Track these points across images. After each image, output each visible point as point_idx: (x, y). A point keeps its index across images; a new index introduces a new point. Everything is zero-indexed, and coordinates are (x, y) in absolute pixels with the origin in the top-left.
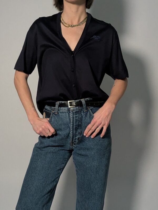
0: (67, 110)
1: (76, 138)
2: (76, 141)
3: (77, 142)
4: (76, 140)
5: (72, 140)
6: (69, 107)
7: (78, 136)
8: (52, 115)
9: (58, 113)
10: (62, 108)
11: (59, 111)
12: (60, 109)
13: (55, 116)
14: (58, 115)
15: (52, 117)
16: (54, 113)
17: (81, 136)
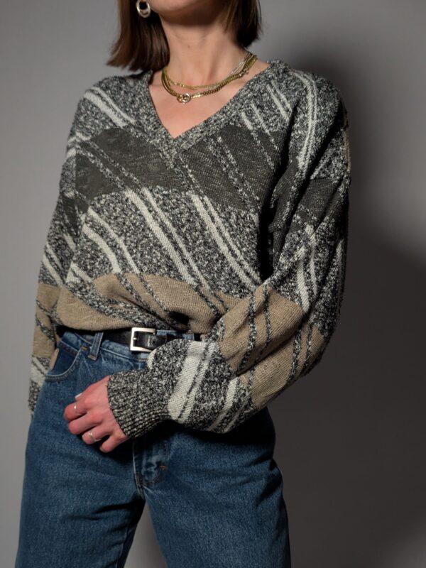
0: (129, 355)
1: (149, 461)
2: (151, 473)
3: (154, 476)
4: (152, 469)
5: (139, 468)
6: (133, 348)
7: (155, 455)
8: (80, 360)
9: (99, 357)
10: (113, 345)
11: (103, 352)
12: (107, 345)
13: (87, 365)
14: (97, 364)
15: (77, 367)
16: (88, 354)
17: (169, 457)
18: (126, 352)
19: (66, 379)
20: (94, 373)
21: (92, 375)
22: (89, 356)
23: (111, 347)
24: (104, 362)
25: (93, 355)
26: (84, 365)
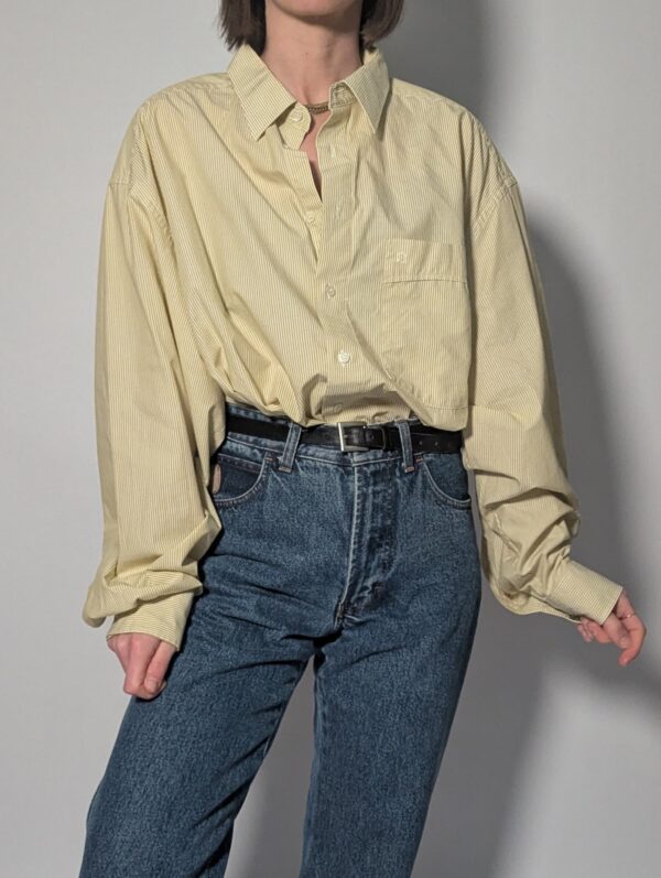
1: (365, 584)
2: (363, 597)
3: (365, 601)
4: (366, 593)
5: (351, 593)
8: (268, 474)
9: (294, 468)
10: (312, 449)
11: (300, 460)
12: (304, 451)
13: (279, 479)
14: (293, 476)
15: (264, 483)
16: (278, 466)
17: (389, 575)
18: (333, 457)
19: (248, 501)
20: (290, 487)
21: (289, 491)
22: (280, 469)
23: (310, 452)
24: (301, 472)
25: (286, 466)
26: (274, 479)
